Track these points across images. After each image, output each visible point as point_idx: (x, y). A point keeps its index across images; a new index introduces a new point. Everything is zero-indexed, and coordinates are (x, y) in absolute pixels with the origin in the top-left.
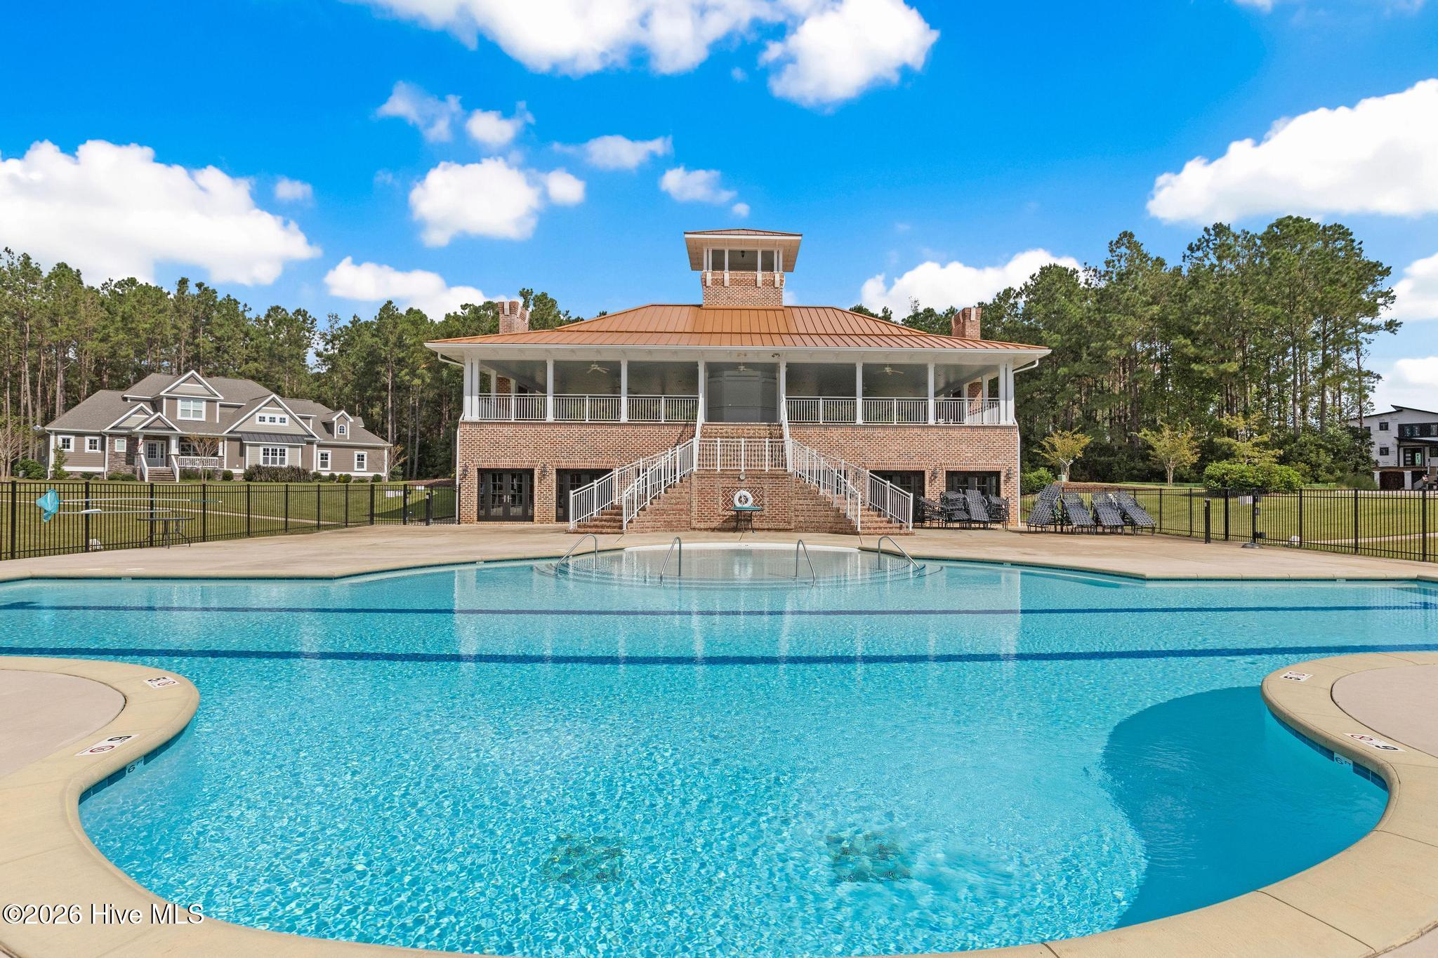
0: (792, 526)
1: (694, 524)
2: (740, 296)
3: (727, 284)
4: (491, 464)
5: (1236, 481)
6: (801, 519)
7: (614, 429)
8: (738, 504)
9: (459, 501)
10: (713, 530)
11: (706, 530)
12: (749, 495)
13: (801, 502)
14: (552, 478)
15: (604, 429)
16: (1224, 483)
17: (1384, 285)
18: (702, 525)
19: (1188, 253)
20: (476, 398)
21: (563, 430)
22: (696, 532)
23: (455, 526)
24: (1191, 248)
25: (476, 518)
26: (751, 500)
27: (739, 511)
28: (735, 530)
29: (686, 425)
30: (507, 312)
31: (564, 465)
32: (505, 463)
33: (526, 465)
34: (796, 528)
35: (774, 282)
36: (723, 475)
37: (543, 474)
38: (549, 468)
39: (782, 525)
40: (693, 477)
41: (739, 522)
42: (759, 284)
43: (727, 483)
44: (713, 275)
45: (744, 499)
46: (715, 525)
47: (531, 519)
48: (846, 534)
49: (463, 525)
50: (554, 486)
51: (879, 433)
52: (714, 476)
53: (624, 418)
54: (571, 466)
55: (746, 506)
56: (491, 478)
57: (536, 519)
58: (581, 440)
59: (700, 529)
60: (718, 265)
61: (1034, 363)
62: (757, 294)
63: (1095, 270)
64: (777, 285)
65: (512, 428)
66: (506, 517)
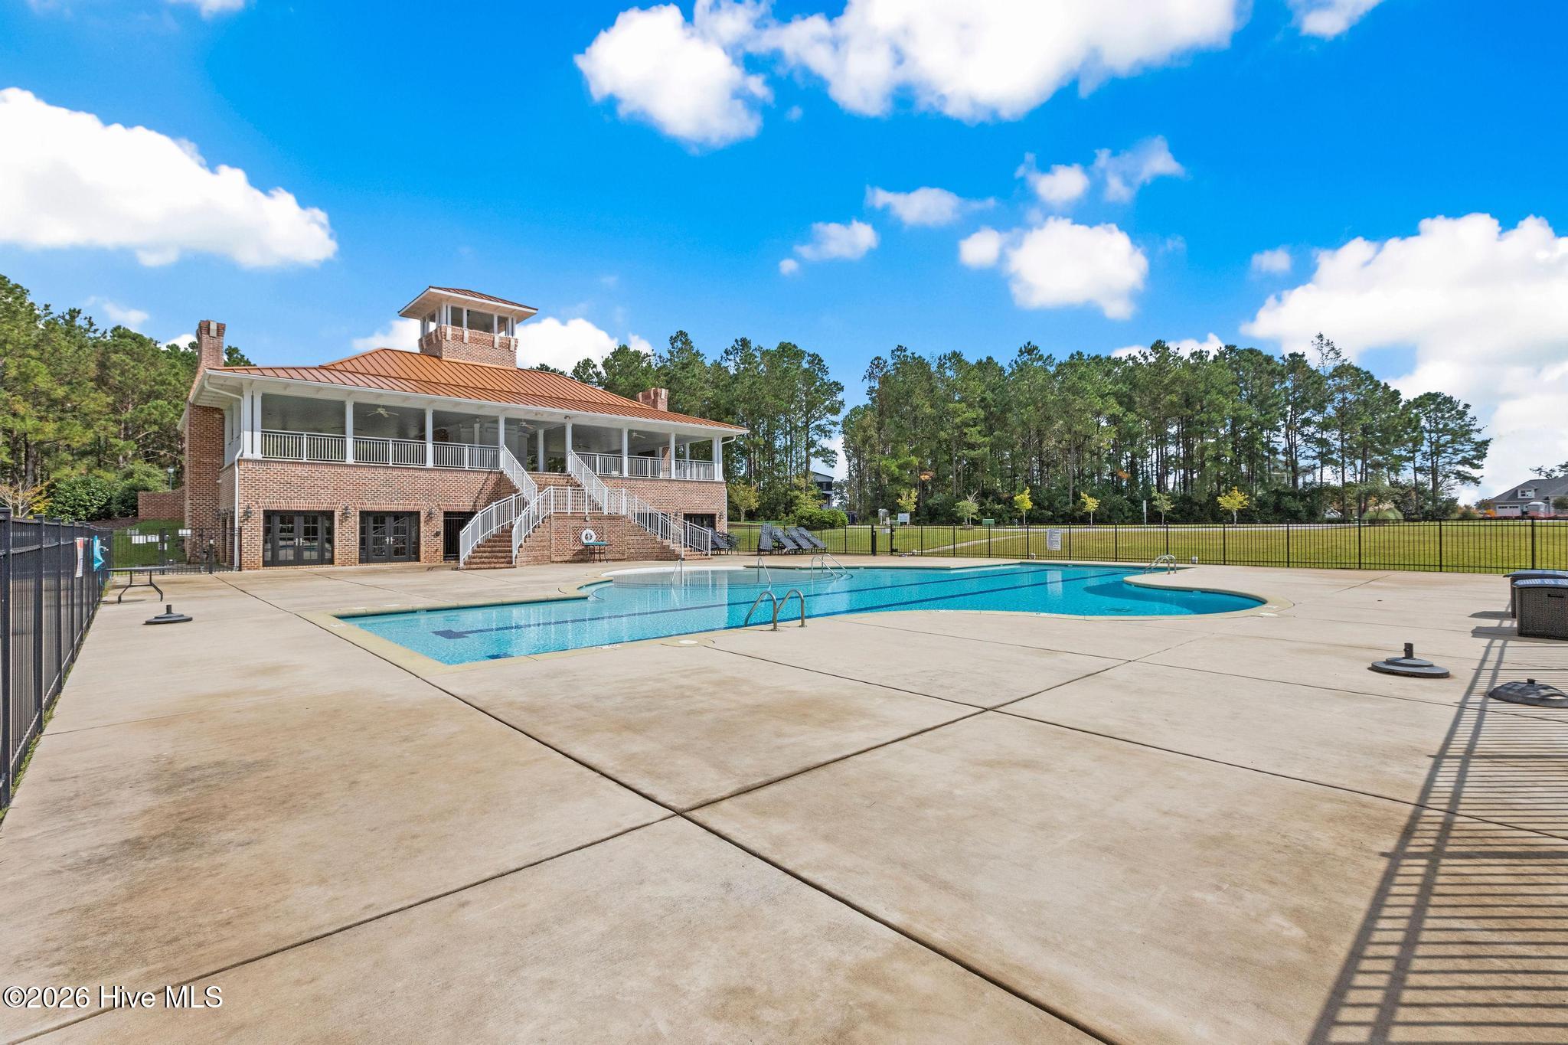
0: (626, 557)
1: (554, 558)
2: (478, 354)
3: (466, 340)
4: (282, 505)
5: (819, 520)
6: (632, 550)
7: (422, 473)
8: (585, 541)
9: (240, 546)
10: (566, 562)
11: (561, 562)
12: (593, 533)
13: (632, 538)
14: (355, 521)
15: (411, 473)
16: (811, 522)
17: (840, 397)
18: (559, 559)
19: (725, 355)
20: (258, 435)
21: (367, 473)
22: (555, 565)
23: (235, 573)
24: (726, 352)
25: (261, 564)
26: (594, 537)
27: (587, 546)
28: (582, 561)
29: (491, 472)
30: (213, 333)
31: (368, 507)
32: (299, 504)
33: (324, 507)
34: (628, 558)
35: (509, 345)
36: (573, 516)
37: (345, 515)
38: (351, 510)
39: (618, 556)
40: (552, 519)
41: (586, 555)
42: (496, 346)
43: (576, 523)
44: (453, 330)
45: (589, 536)
46: (567, 558)
47: (331, 562)
48: (671, 560)
49: (245, 572)
50: (358, 528)
51: (640, 484)
52: (566, 518)
53: (430, 464)
54: (377, 508)
55: (591, 541)
56: (277, 522)
57: (336, 561)
58: (386, 483)
59: (557, 562)
60: (457, 322)
61: (732, 438)
62: (493, 354)
63: (660, 357)
64: (512, 349)
65: (307, 468)
66: (299, 561)
